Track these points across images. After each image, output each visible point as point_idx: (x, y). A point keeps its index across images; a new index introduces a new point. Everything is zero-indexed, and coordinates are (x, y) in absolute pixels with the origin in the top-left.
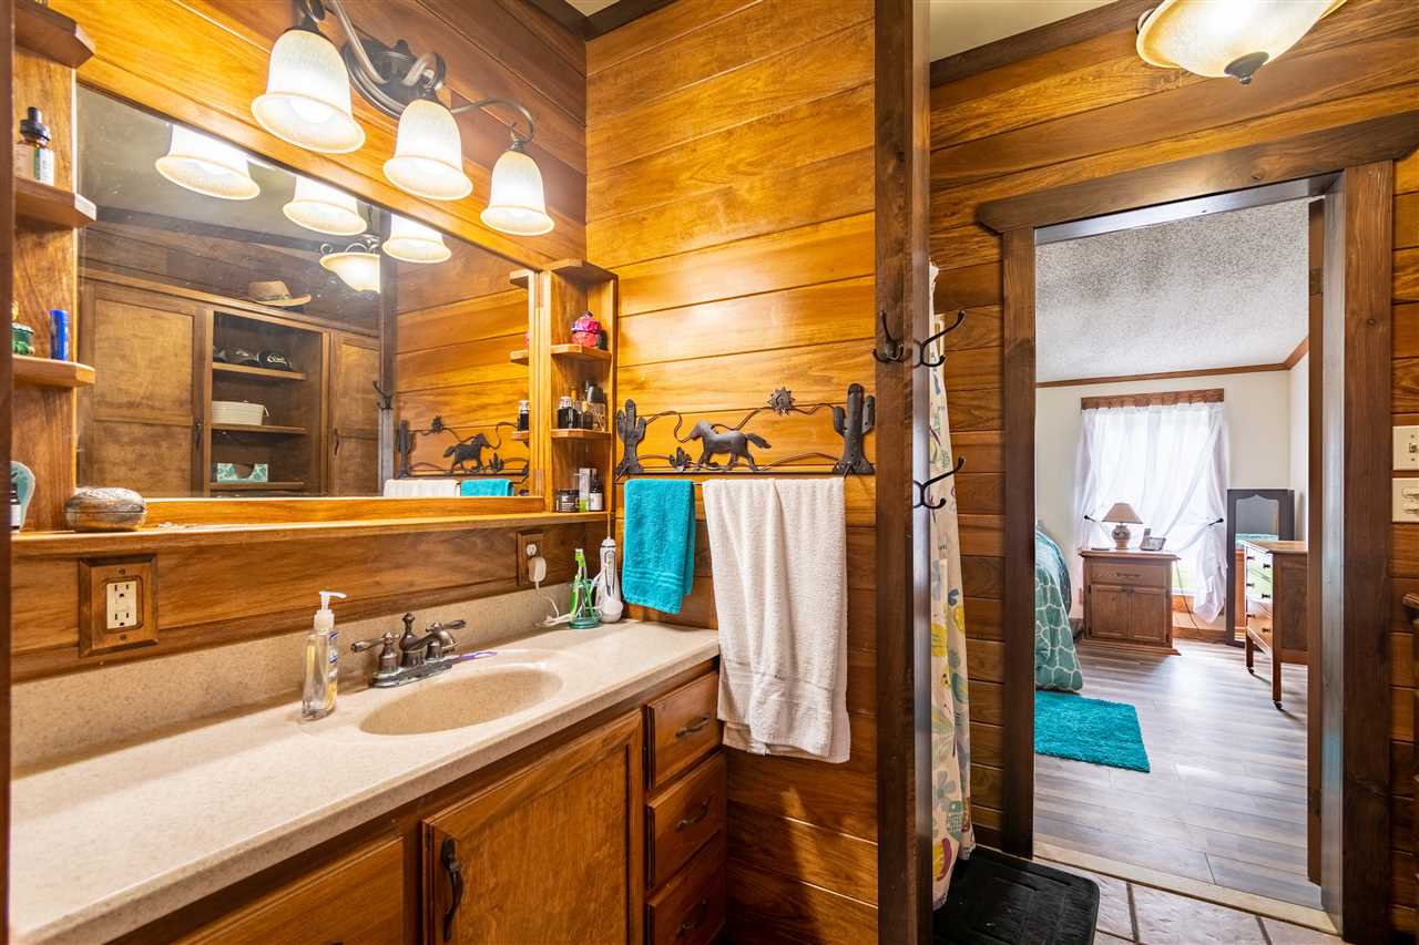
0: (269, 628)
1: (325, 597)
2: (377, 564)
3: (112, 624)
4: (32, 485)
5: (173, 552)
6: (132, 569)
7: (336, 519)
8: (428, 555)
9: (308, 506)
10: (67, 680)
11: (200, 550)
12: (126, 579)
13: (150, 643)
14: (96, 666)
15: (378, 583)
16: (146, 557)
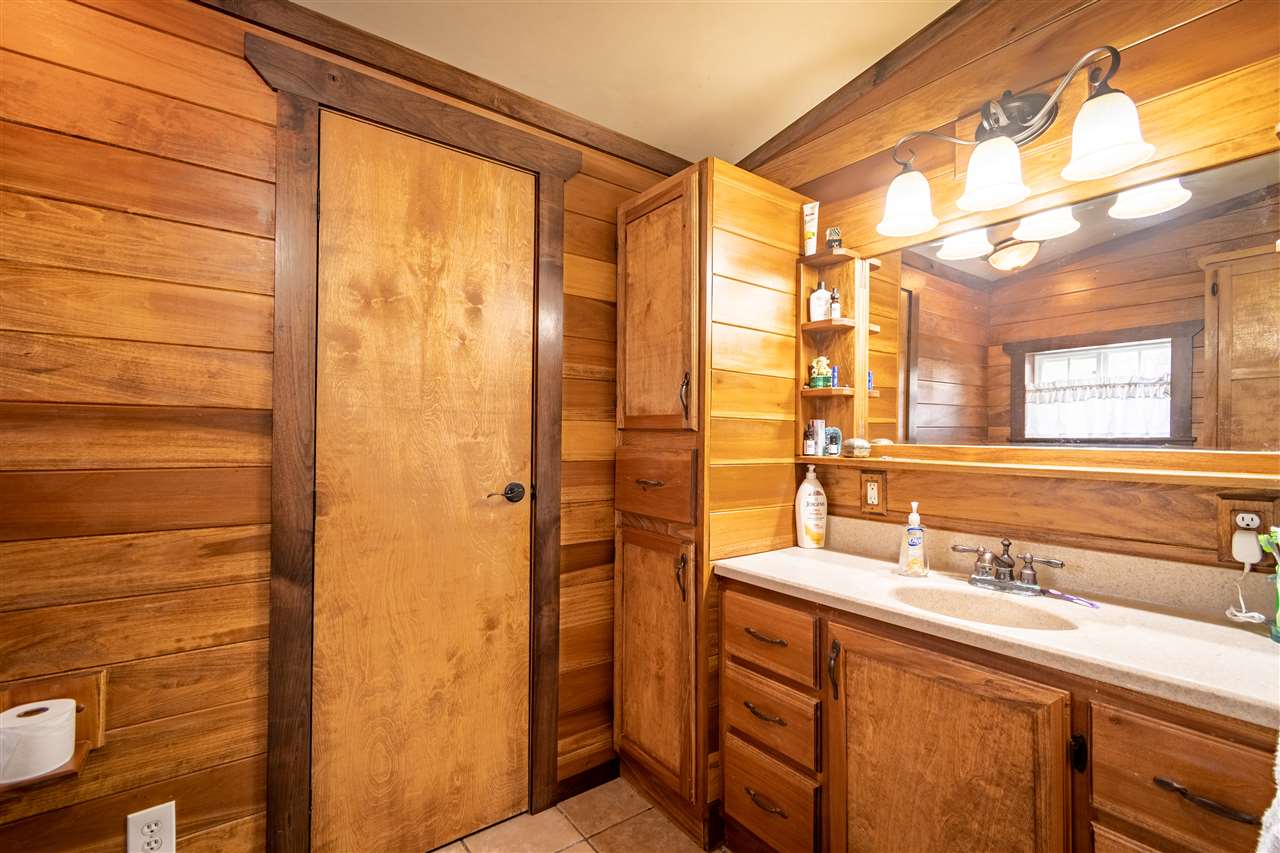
0: (939, 525)
1: (915, 505)
2: (1017, 499)
3: (869, 502)
4: (841, 434)
5: (893, 471)
6: (875, 477)
7: (982, 461)
8: (1067, 499)
9: (961, 451)
10: (853, 521)
11: (904, 472)
12: (873, 481)
13: (882, 515)
14: (864, 519)
15: (1017, 514)
16: (882, 472)
